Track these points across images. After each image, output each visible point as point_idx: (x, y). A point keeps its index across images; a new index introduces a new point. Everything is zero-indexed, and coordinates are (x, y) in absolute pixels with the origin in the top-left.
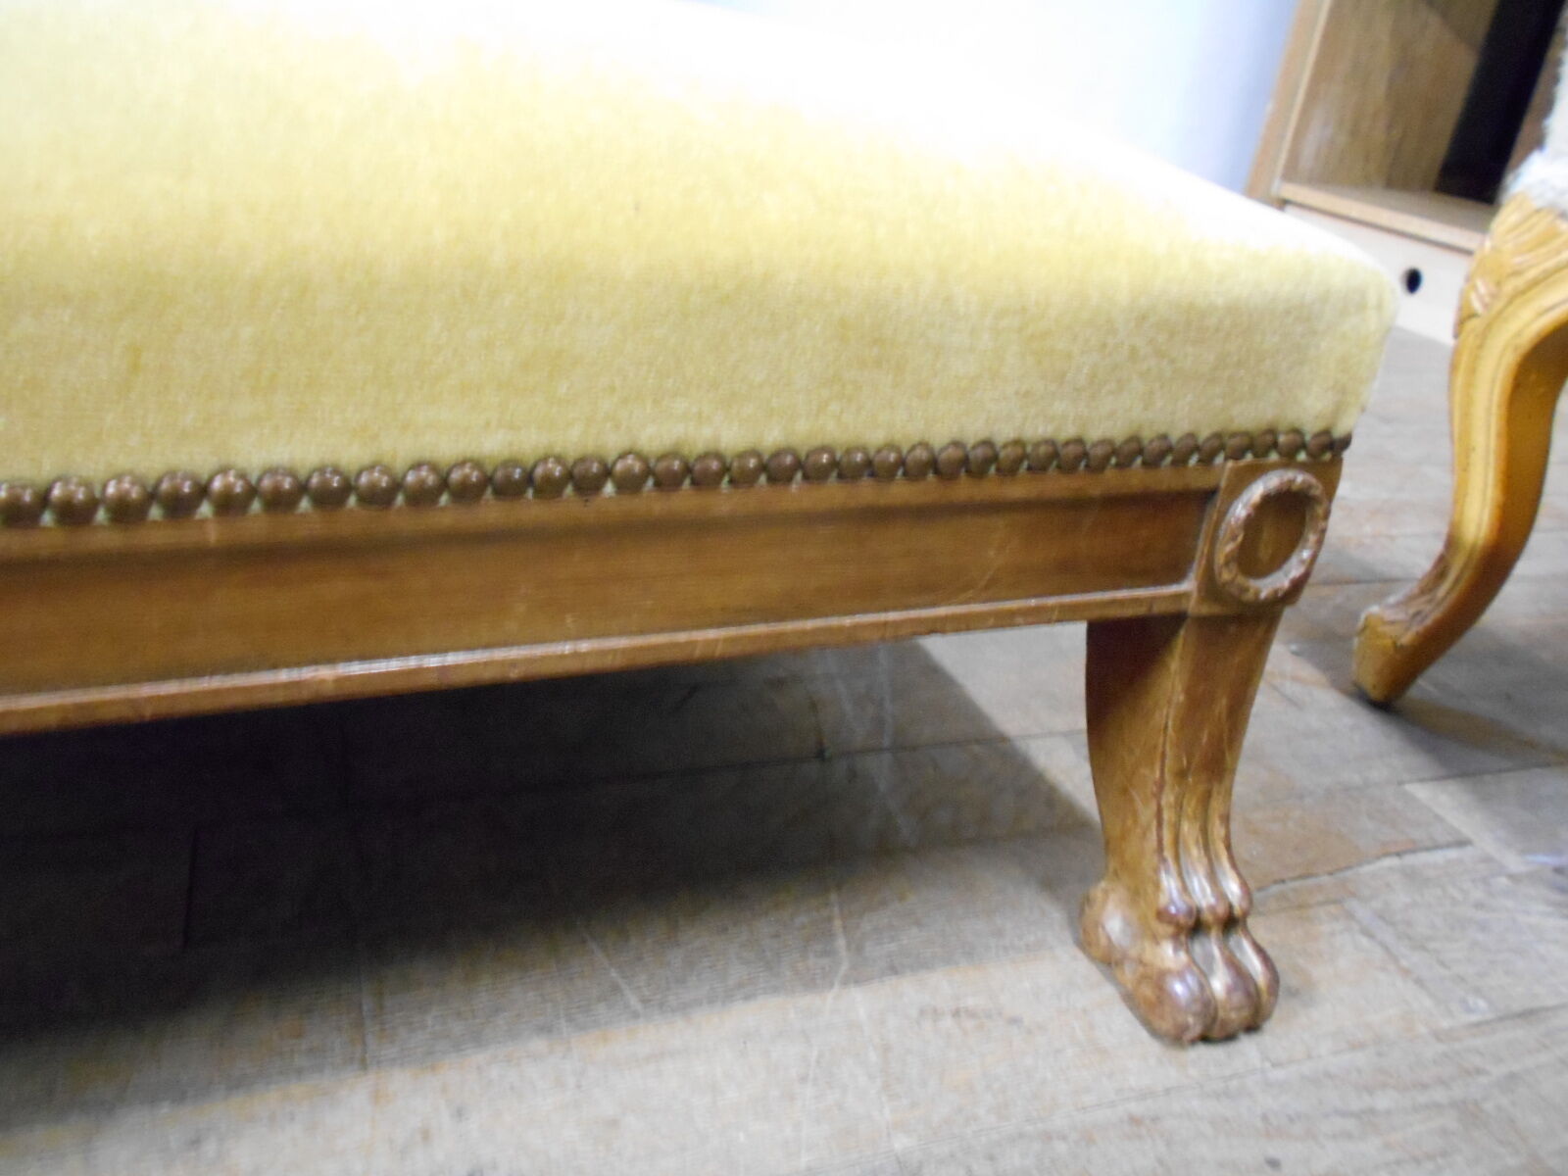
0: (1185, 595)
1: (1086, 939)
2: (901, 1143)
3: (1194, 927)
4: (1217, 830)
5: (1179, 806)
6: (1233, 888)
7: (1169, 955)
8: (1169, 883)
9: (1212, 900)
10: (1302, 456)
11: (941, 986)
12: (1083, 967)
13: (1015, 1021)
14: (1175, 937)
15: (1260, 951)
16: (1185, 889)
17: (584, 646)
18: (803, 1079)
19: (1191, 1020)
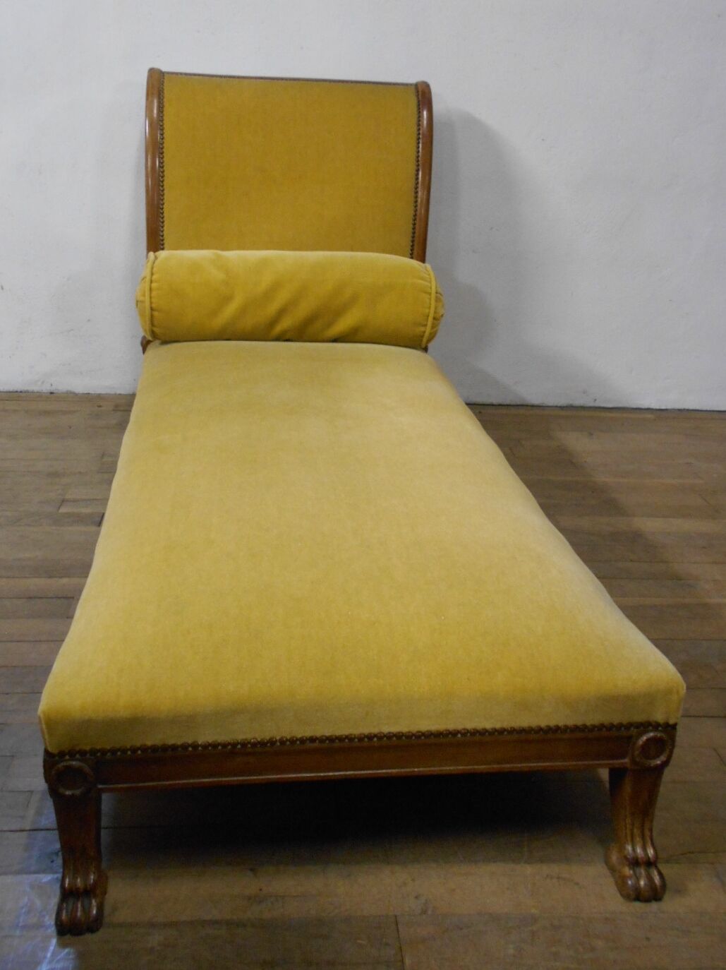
0: (626, 763)
1: (607, 862)
2: (533, 911)
3: (635, 863)
4: (647, 833)
5: (633, 824)
6: (651, 852)
7: (627, 871)
8: (629, 848)
9: (643, 855)
10: (660, 729)
11: (555, 869)
12: (605, 871)
13: (577, 884)
14: (629, 866)
15: (660, 874)
16: (634, 850)
17: (452, 768)
18: (508, 889)
19: (631, 893)
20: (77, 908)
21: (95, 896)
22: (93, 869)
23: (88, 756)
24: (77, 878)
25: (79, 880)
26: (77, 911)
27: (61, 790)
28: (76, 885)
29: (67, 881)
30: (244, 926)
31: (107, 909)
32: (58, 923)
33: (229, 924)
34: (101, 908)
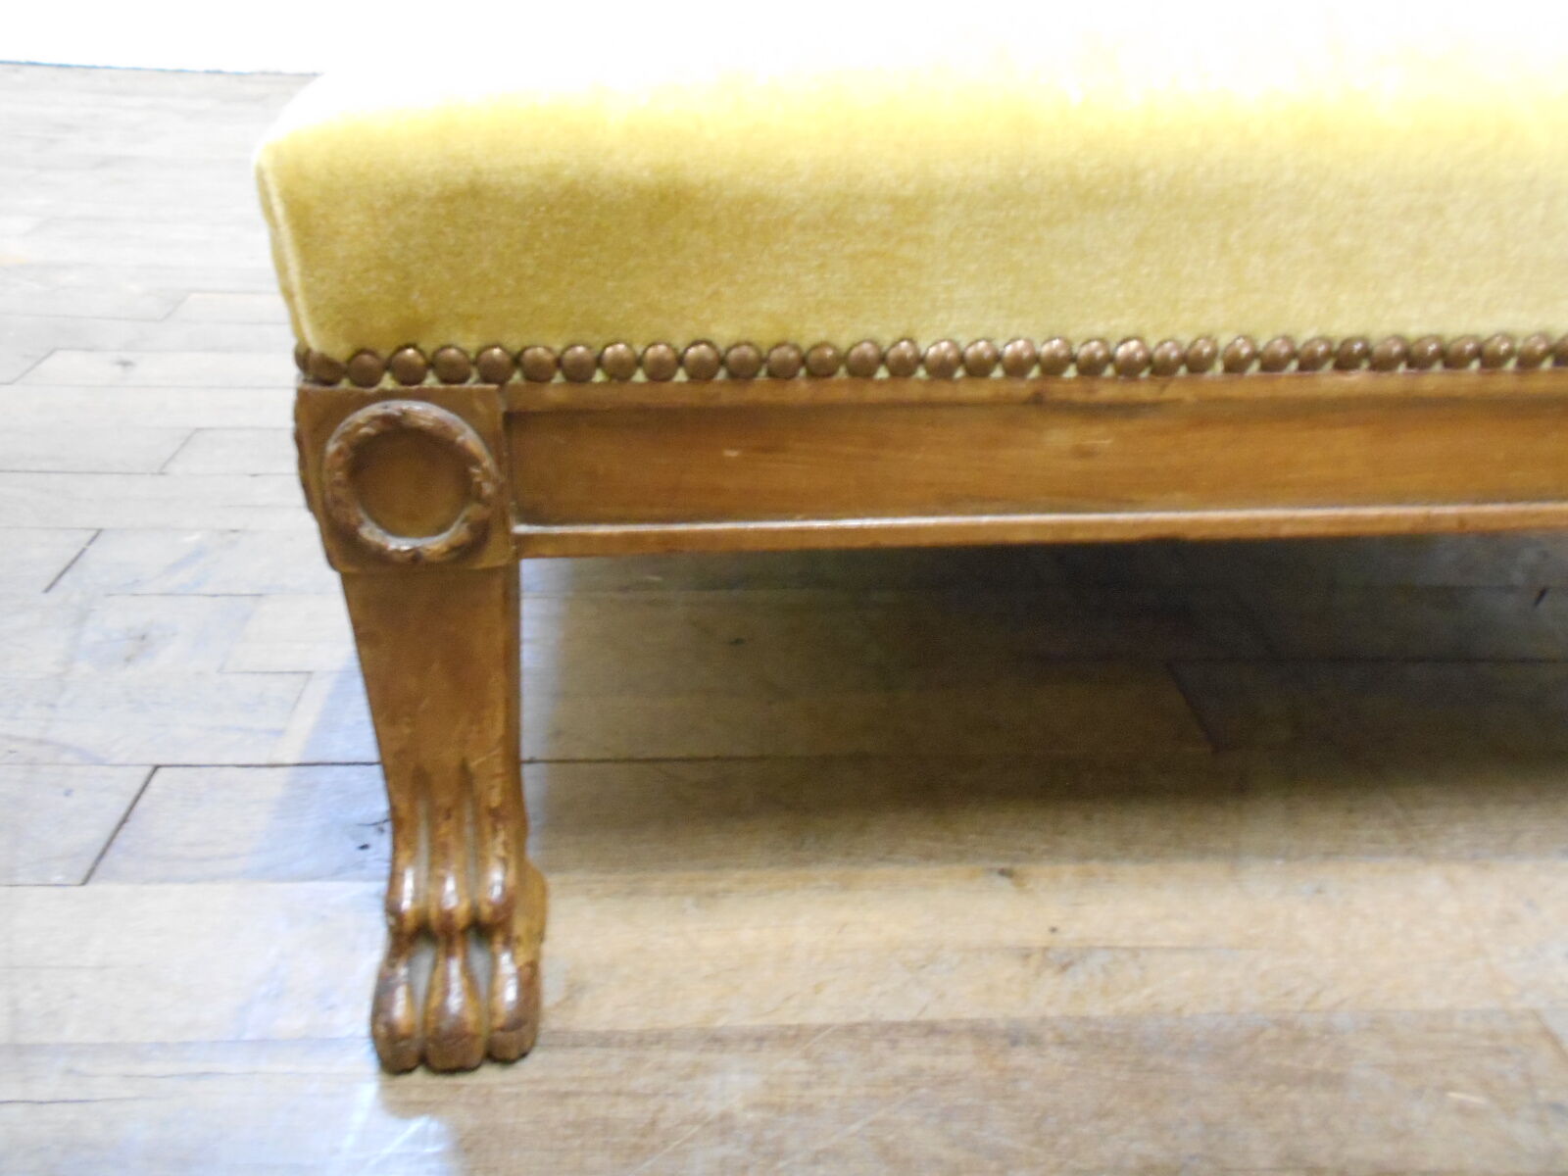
20: (446, 980)
21: (509, 942)
22: (500, 851)
23: (473, 383)
24: (442, 880)
25: (450, 885)
26: (446, 992)
27: (371, 533)
28: (439, 899)
29: (408, 885)
30: (1034, 1041)
31: (551, 992)
32: (382, 1030)
33: (980, 1032)
34: (530, 981)
